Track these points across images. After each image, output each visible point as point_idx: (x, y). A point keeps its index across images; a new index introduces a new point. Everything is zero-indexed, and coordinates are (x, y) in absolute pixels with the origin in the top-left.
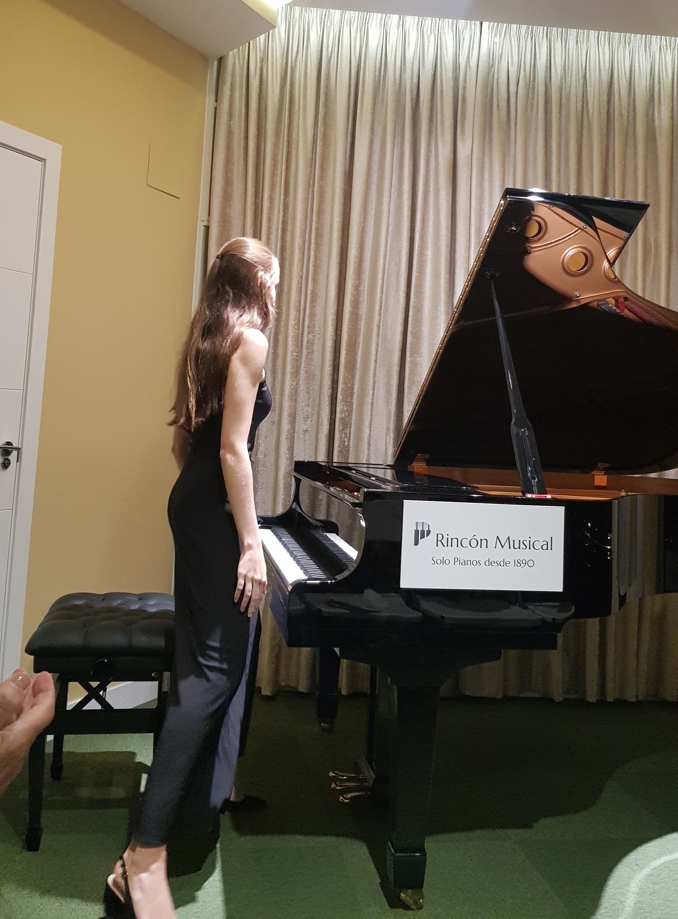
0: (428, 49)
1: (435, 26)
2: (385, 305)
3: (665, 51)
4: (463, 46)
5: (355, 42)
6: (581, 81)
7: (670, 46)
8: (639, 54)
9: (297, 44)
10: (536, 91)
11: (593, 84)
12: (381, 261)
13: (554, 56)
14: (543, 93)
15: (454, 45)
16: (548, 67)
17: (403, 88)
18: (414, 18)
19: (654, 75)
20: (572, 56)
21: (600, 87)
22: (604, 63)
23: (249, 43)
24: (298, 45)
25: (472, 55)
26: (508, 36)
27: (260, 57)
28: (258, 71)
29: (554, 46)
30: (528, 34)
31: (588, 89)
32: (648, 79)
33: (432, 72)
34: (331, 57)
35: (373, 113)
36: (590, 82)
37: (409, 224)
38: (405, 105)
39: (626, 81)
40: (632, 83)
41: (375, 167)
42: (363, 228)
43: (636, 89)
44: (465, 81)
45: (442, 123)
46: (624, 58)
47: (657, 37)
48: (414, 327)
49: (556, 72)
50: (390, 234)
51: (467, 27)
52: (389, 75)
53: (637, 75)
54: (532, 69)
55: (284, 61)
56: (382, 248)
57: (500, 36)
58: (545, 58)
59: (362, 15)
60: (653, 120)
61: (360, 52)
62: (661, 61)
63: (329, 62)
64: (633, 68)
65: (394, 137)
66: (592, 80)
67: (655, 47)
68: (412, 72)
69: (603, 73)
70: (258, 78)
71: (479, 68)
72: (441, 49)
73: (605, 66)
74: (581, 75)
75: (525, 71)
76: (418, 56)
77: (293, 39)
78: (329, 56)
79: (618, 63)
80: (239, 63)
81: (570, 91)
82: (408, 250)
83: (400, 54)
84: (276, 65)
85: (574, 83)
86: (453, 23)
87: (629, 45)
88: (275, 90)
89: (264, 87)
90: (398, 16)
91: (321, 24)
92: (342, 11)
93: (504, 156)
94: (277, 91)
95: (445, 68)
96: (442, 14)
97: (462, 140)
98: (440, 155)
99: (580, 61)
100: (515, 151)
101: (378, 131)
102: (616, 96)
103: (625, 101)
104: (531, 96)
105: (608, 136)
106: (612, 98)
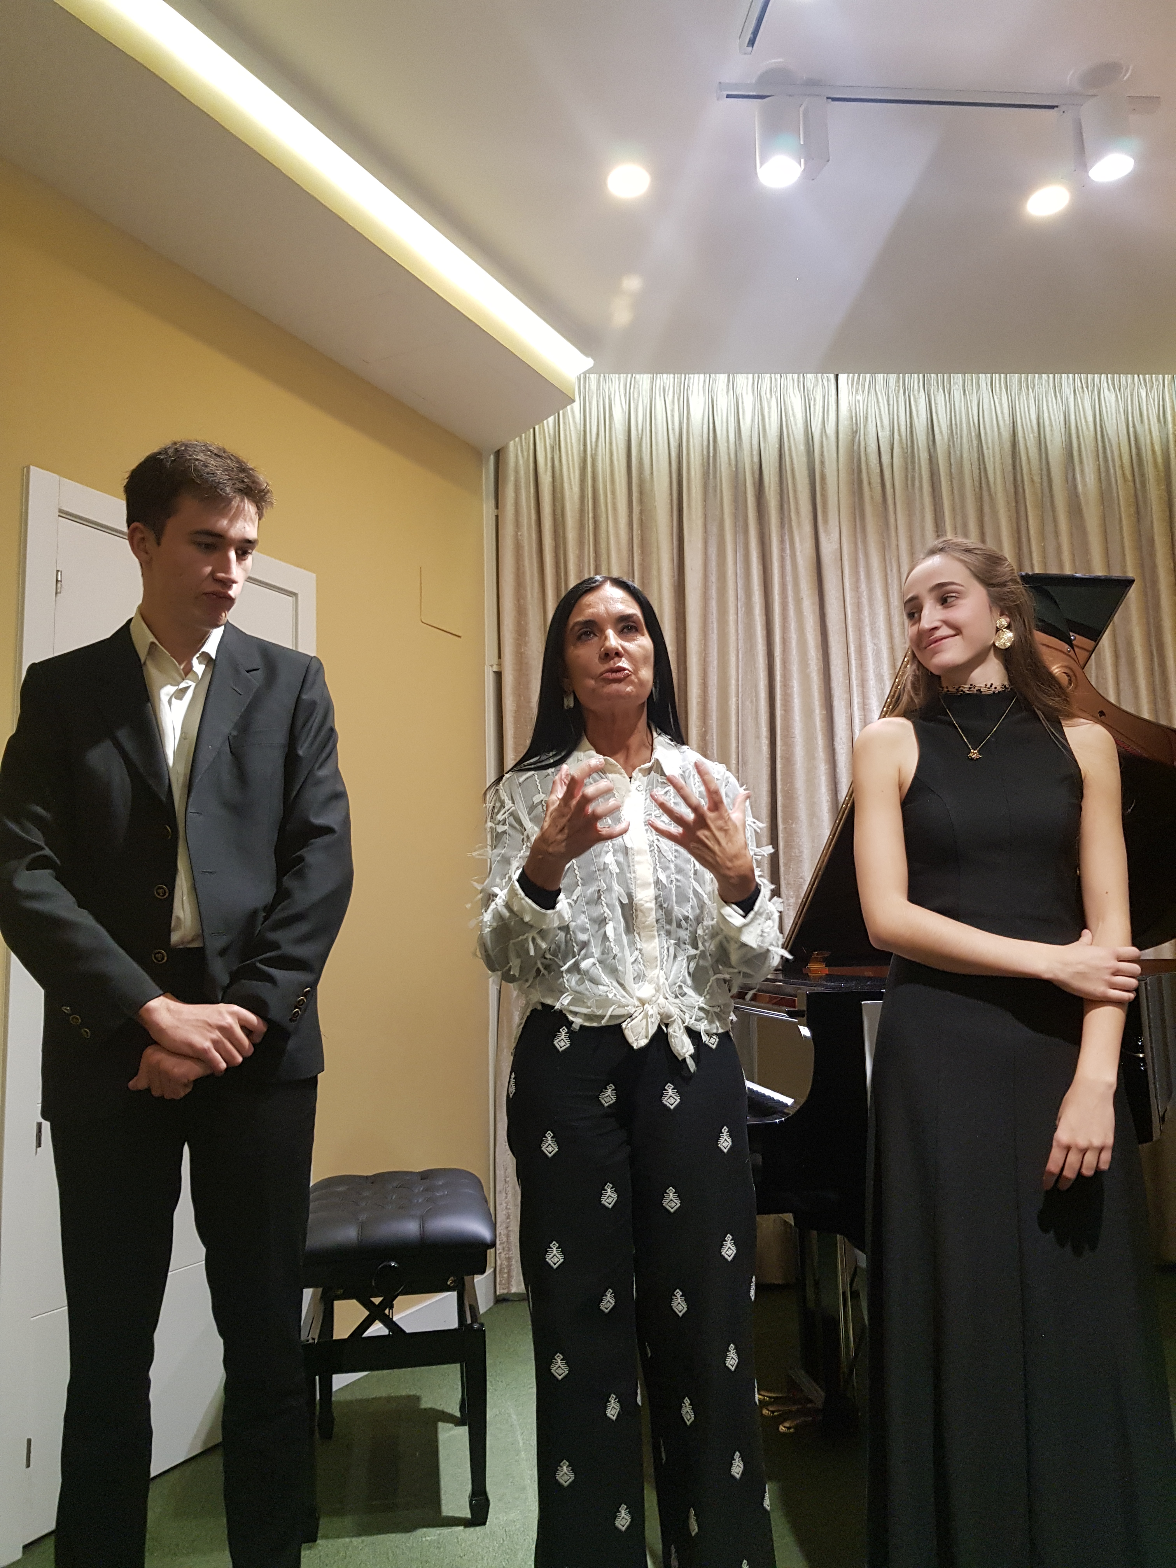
0: (769, 417)
1: (776, 386)
2: (742, 757)
3: (1081, 394)
4: (815, 408)
5: (673, 416)
6: (975, 443)
7: (1087, 387)
8: (1047, 401)
9: (596, 424)
10: (917, 460)
11: (990, 445)
12: (733, 700)
13: (937, 413)
14: (927, 462)
15: (803, 408)
16: (930, 427)
17: (740, 470)
18: (747, 378)
19: (1070, 427)
20: (960, 410)
21: (1001, 449)
23: (534, 429)
24: (598, 426)
25: (828, 420)
26: (872, 390)
27: (550, 444)
28: (549, 464)
29: (935, 400)
30: (899, 386)
31: (985, 451)
32: (1063, 433)
33: (777, 446)
34: (642, 438)
35: (705, 507)
36: (987, 443)
37: (765, 648)
38: (745, 493)
39: (1034, 436)
40: (1042, 439)
41: (713, 578)
42: (705, 658)
43: (1049, 447)
44: (822, 454)
45: (798, 512)
47: (1068, 377)
48: (784, 784)
49: (941, 432)
50: (740, 664)
51: (817, 385)
52: (722, 455)
53: (1048, 429)
54: (908, 432)
55: (582, 448)
56: (733, 682)
57: (863, 392)
58: (924, 416)
59: (679, 381)
60: (1075, 486)
61: (681, 429)
62: (1077, 408)
63: (640, 445)
64: (1041, 421)
65: (735, 534)
66: (990, 441)
67: (1067, 391)
68: (751, 448)
69: (1002, 430)
70: (549, 473)
71: (840, 436)
72: (786, 416)
73: (1004, 420)
74: (973, 434)
75: (900, 435)
76: (757, 426)
77: (590, 419)
78: (640, 436)
79: (1021, 414)
80: (523, 456)
81: (962, 456)
82: (766, 682)
83: (733, 428)
84: (572, 453)
85: (966, 446)
86: (799, 381)
87: (1033, 390)
88: (573, 487)
89: (558, 483)
90: (726, 375)
91: (625, 395)
92: (652, 376)
93: (884, 547)
94: (576, 489)
95: (794, 439)
96: (784, 370)
97: (826, 531)
98: (798, 554)
99: (971, 416)
100: (897, 540)
101: (714, 529)
102: (1024, 458)
103: (1035, 465)
104: (910, 467)
105: (1018, 511)
106: (1017, 462)
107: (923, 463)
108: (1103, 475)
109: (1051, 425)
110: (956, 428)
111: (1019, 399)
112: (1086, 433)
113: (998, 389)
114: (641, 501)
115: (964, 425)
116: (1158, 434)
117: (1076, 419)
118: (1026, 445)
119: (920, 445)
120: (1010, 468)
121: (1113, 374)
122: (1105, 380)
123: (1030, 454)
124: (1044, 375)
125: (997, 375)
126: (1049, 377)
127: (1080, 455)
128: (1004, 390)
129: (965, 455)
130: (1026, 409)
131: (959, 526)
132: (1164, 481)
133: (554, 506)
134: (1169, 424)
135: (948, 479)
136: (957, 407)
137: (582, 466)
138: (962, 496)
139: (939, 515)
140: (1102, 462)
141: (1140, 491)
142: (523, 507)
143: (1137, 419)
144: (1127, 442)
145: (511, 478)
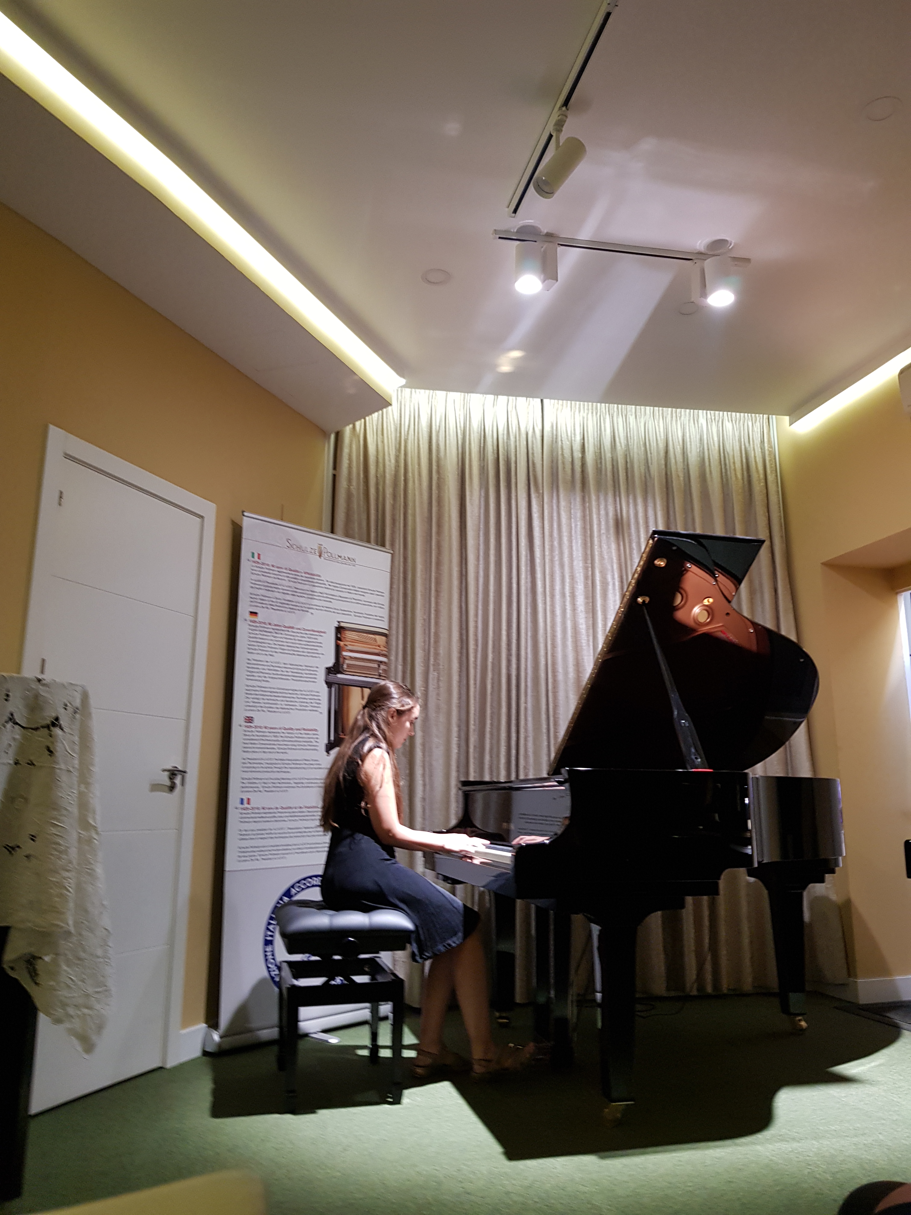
3: (711, 423)
6: (643, 449)
7: (715, 420)
8: (689, 426)
10: (603, 458)
11: (652, 450)
16: (613, 439)
20: (633, 429)
21: (659, 452)
22: (660, 434)
27: (376, 433)
29: (616, 421)
32: (698, 447)
34: (439, 431)
36: (650, 450)
39: (680, 448)
40: (685, 450)
43: (689, 455)
46: (677, 429)
47: (703, 412)
49: (620, 443)
53: (688, 444)
54: (599, 440)
58: (609, 430)
62: (708, 434)
63: (438, 436)
64: (685, 438)
67: (702, 420)
69: (659, 442)
73: (660, 437)
74: (641, 443)
79: (671, 433)
85: (635, 450)
87: (680, 419)
102: (673, 461)
103: (680, 465)
104: (599, 462)
105: (668, 494)
106: (668, 463)
107: (607, 460)
108: (724, 474)
109: (690, 442)
110: (631, 439)
111: (671, 424)
113: (657, 416)
114: (438, 472)
115: (635, 438)
116: (760, 450)
117: (707, 438)
118: (675, 454)
119: (606, 448)
120: (663, 467)
121: (731, 412)
122: (726, 415)
123: (677, 459)
124: (688, 411)
125: (657, 408)
126: (690, 411)
127: (709, 462)
128: (661, 417)
129: (636, 456)
130: (675, 430)
131: (631, 501)
132: (763, 481)
133: (377, 471)
134: (766, 445)
135: (624, 471)
136: (631, 427)
137: (398, 446)
138: (634, 482)
139: (617, 493)
140: (723, 466)
141: (747, 486)
142: (354, 470)
143: (747, 441)
144: (739, 455)
145: (346, 451)
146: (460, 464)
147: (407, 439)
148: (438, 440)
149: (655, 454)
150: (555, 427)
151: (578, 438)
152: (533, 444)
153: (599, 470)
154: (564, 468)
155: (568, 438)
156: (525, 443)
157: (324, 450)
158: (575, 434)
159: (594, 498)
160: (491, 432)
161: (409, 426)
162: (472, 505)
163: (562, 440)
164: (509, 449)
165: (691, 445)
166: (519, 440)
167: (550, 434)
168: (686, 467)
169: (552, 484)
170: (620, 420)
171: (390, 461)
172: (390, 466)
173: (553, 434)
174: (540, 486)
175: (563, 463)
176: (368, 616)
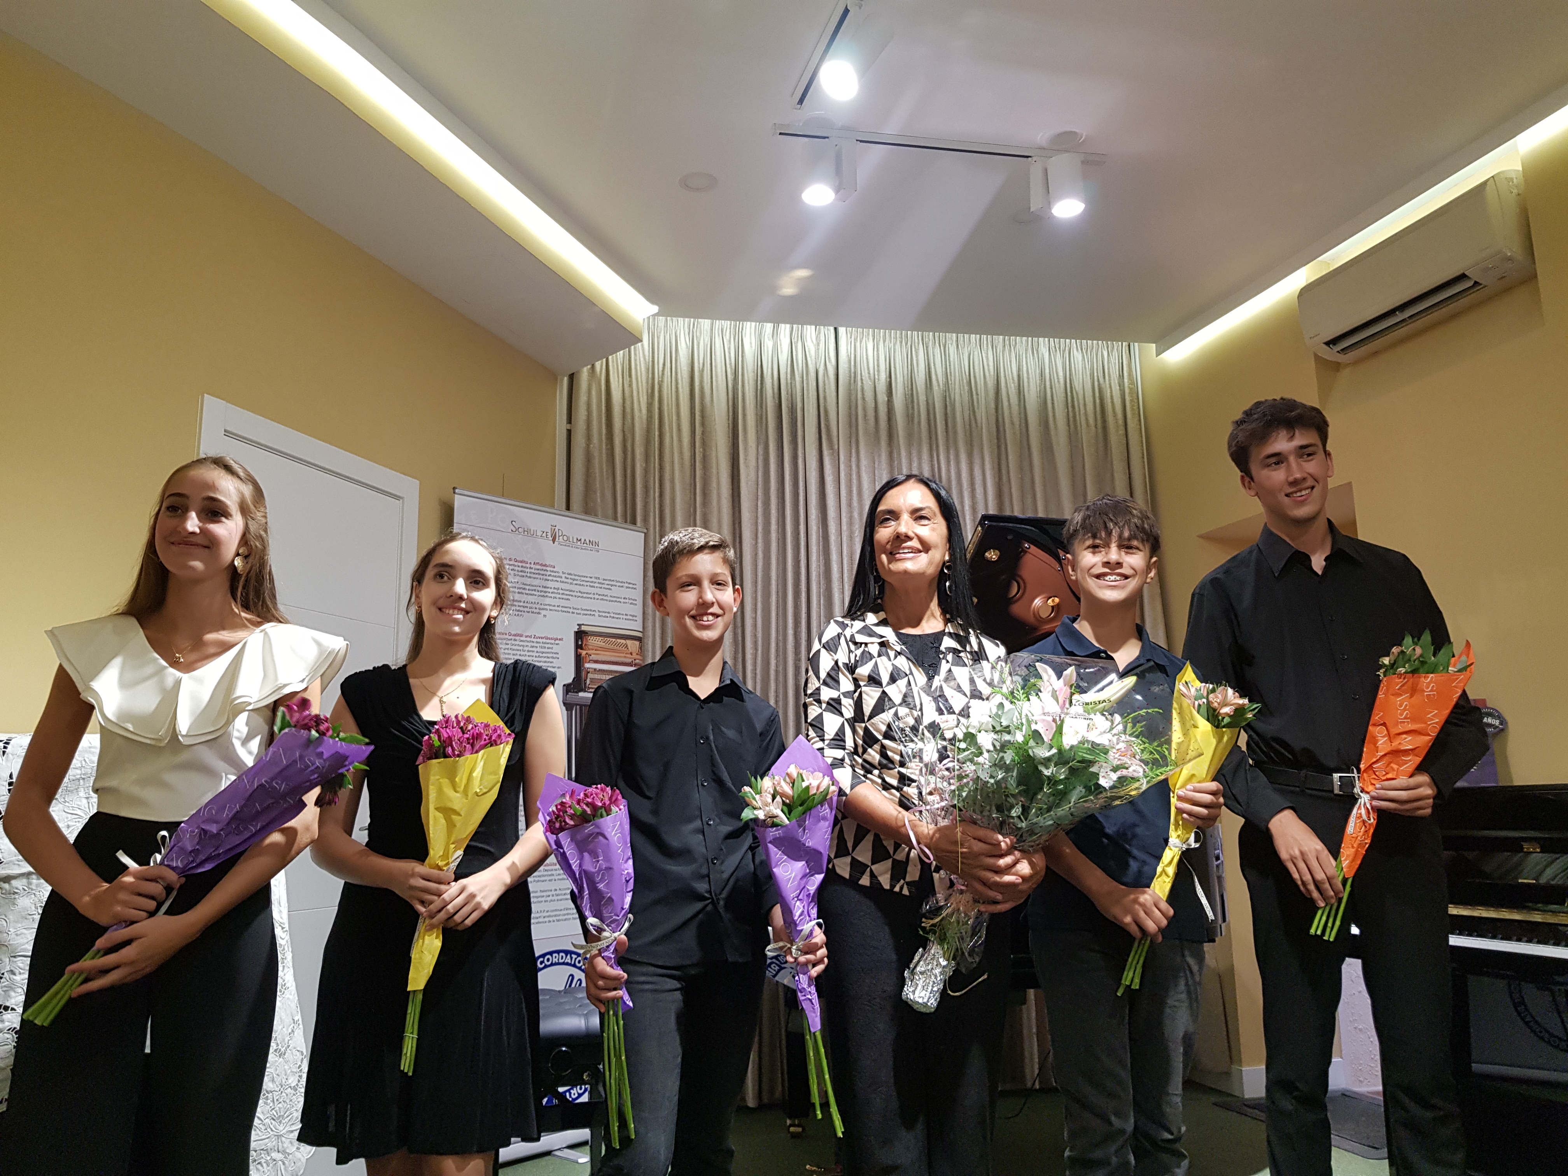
3: (1055, 355)
6: (966, 388)
7: (1060, 349)
8: (1026, 357)
9: (663, 356)
10: (915, 401)
11: (978, 390)
13: (934, 363)
14: (925, 399)
16: (927, 376)
19: (1044, 380)
20: (954, 362)
21: (986, 396)
22: (989, 369)
23: (608, 359)
24: (665, 358)
27: (622, 371)
28: (620, 388)
29: (932, 352)
30: (903, 340)
31: (975, 397)
34: (703, 370)
36: (975, 390)
39: (1015, 387)
40: (1021, 391)
46: (1011, 361)
47: (1044, 340)
49: (937, 380)
53: (1026, 381)
55: (650, 376)
58: (923, 365)
59: (735, 324)
60: (1048, 429)
62: (1050, 364)
64: (1021, 374)
66: (978, 387)
69: (988, 380)
70: (620, 395)
73: (989, 372)
74: (965, 380)
77: (658, 353)
78: (701, 368)
79: (1004, 368)
81: (955, 401)
84: (641, 381)
85: (957, 390)
87: (1015, 349)
89: (627, 405)
90: (771, 324)
91: (689, 334)
92: (712, 320)
99: (963, 370)
102: (1005, 404)
103: (1015, 409)
104: (910, 406)
105: (999, 447)
106: (1000, 406)
107: (921, 404)
108: (1071, 419)
109: (1028, 378)
110: (951, 376)
111: (1003, 357)
112: (1057, 385)
113: (985, 346)
114: (703, 425)
115: (957, 373)
116: (1116, 389)
117: (1049, 374)
118: (1008, 394)
119: (919, 389)
120: (993, 411)
121: (1081, 339)
122: (1075, 344)
123: (1011, 399)
124: (1024, 338)
125: (985, 336)
126: (1028, 339)
127: (1053, 404)
128: (990, 347)
129: (957, 398)
130: (1009, 365)
131: (952, 457)
132: (1122, 428)
133: (624, 424)
134: (1126, 380)
135: (943, 418)
136: (952, 359)
137: (650, 391)
138: (955, 433)
139: (934, 447)
140: (1070, 409)
141: (1101, 435)
142: (595, 423)
143: (1101, 375)
144: (1091, 394)
145: (582, 398)
146: (731, 414)
147: (662, 381)
148: (701, 382)
149: (983, 395)
150: (853, 363)
151: (883, 376)
152: (825, 385)
153: (910, 417)
154: (865, 416)
155: (869, 377)
156: (815, 384)
157: (555, 396)
158: (878, 371)
159: (903, 454)
160: (770, 370)
161: (664, 365)
162: (747, 467)
163: (862, 379)
164: (794, 392)
165: (1028, 382)
166: (807, 379)
167: (847, 372)
168: (1023, 411)
169: (850, 437)
170: (937, 351)
171: (640, 410)
172: (640, 417)
173: (850, 371)
174: (835, 440)
175: (864, 409)
176: (617, 616)
